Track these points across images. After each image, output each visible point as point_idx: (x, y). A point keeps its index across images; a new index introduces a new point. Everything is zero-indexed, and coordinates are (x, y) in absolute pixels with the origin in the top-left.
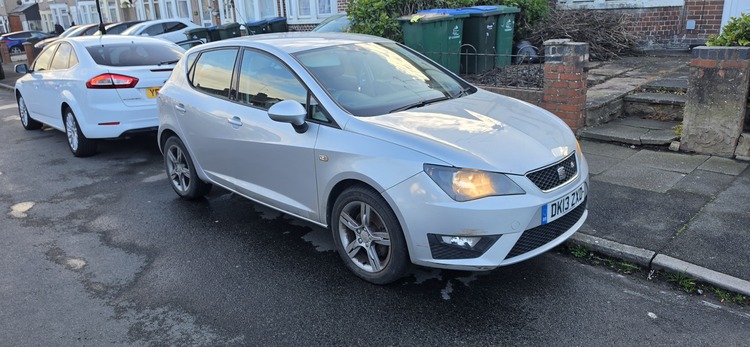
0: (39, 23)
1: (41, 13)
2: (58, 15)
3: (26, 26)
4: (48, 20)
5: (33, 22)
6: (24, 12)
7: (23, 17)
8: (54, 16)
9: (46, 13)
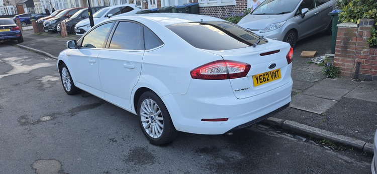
0: (33, 9)
1: (35, 3)
2: (45, 4)
3: (26, 11)
4: (38, 7)
5: (30, 8)
6: (25, 3)
7: (25, 6)
8: (42, 5)
9: (38, 3)
